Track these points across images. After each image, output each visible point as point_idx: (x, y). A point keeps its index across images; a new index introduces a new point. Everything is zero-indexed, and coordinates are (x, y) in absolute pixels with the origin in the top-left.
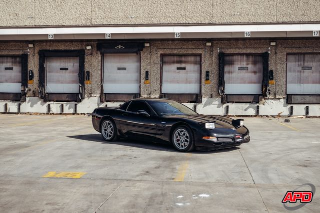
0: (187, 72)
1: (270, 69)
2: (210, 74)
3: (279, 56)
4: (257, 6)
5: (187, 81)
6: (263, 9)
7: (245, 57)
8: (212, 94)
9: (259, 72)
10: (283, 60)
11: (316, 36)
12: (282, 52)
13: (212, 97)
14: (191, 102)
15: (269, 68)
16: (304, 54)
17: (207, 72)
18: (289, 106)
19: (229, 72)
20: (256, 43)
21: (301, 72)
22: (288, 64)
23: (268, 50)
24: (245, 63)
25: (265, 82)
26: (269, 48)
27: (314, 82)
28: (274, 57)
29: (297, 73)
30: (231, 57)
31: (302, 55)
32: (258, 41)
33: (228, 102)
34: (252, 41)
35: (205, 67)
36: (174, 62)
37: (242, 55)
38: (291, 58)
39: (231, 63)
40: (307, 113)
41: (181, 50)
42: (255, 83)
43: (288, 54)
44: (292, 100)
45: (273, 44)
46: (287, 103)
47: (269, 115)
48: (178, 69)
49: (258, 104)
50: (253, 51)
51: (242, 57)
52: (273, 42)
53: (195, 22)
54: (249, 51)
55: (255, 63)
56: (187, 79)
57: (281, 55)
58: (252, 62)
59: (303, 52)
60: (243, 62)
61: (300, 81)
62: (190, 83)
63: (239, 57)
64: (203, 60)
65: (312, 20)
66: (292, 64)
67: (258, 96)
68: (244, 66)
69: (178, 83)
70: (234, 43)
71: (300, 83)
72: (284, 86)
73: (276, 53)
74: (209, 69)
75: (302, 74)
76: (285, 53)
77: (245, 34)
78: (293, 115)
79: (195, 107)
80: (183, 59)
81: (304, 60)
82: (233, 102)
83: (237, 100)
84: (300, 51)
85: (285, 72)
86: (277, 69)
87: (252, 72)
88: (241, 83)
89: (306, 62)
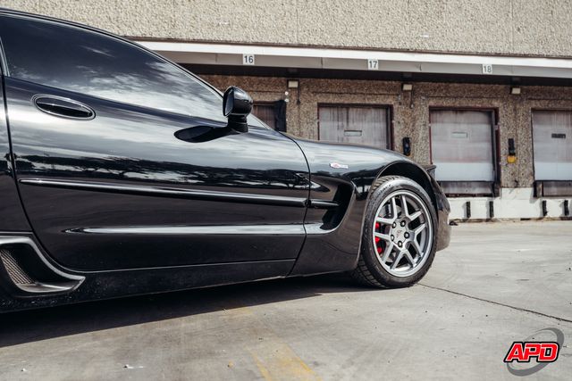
3: (305, 107)
4: (261, 12)
6: (272, 17)
10: (311, 116)
11: (373, 69)
12: (309, 102)
16: (348, 106)
20: (260, 82)
21: (343, 139)
22: (321, 125)
23: (285, 97)
26: (287, 93)
28: (295, 110)
31: (344, 111)
32: (266, 79)
38: (325, 113)
45: (293, 84)
50: (256, 97)
52: (294, 80)
57: (309, 105)
59: (346, 102)
65: (361, 45)
66: (328, 125)
70: (220, 81)
73: (299, 102)
76: (316, 103)
77: (244, 59)
81: (348, 118)
84: (341, 101)
86: (301, 134)
89: (351, 121)
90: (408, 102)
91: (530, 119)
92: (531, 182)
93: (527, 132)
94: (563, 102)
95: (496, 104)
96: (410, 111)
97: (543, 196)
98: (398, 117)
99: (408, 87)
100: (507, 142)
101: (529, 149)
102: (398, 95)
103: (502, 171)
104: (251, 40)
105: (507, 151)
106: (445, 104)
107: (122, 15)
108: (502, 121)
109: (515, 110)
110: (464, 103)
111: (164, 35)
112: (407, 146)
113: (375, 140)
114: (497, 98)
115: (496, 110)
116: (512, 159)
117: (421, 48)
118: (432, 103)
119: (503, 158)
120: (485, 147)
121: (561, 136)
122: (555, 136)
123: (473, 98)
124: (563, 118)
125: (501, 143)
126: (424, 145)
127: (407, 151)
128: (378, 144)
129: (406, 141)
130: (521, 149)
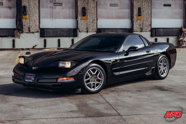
9: (14, 8)
15: (22, 4)
18: (43, 39)
21: (52, 8)
25: (19, 17)
27: (65, 18)
29: (49, 9)
40: (59, 45)
42: (10, 18)
44: (45, 34)
46: (41, 36)
47: (24, 48)
49: (14, 38)
61: (52, 16)
66: (45, 1)
67: (13, 30)
71: (52, 18)
72: (38, 21)
75: (54, 10)
78: (47, 47)
85: (38, 7)
86: (30, 5)
87: (7, 7)
92: (150, 29)
93: (148, 4)
97: (155, 36)
100: (137, 9)
101: (149, 12)
103: (134, 24)
105: (137, 13)
112: (84, 11)
113: (69, 8)
116: (140, 18)
119: (135, 17)
120: (127, 11)
121: (169, 5)
122: (165, 5)
125: (135, 10)
126: (93, 11)
127: (84, 14)
128: (71, 10)
129: (84, 9)
130: (145, 13)
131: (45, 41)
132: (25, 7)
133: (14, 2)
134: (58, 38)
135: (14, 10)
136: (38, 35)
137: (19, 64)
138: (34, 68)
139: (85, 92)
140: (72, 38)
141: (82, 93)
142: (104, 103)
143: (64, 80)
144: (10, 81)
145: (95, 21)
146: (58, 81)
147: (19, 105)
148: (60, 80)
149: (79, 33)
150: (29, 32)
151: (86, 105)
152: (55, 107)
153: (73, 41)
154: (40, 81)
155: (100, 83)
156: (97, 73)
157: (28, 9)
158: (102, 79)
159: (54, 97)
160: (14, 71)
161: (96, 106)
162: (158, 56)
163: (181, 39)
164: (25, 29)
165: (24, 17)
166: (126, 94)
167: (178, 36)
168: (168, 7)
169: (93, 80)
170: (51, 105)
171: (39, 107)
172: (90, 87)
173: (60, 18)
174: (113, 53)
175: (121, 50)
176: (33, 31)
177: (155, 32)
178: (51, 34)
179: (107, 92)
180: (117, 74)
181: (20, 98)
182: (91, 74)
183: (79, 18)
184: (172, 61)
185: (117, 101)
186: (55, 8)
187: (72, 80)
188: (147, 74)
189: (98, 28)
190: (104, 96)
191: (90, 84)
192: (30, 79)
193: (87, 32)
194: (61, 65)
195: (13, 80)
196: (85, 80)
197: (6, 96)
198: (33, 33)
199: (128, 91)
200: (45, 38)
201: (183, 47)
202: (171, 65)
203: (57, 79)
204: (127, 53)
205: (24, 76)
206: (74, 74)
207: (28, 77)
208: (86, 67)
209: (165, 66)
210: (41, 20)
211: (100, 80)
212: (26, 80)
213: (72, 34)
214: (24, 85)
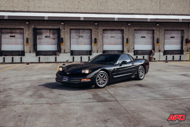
0: (16, 38)
1: (61, 37)
2: (29, 40)
3: (66, 30)
4: (53, 3)
5: (16, 44)
6: (57, 4)
7: (48, 31)
8: (30, 51)
10: (68, 32)
11: (82, 20)
12: (67, 28)
13: (30, 52)
14: (19, 55)
16: (79, 29)
17: (27, 39)
18: (72, 57)
19: (40, 39)
22: (71, 34)
23: (60, 27)
24: (48, 34)
25: (59, 44)
26: (61, 26)
27: (84, 44)
28: (63, 31)
29: (76, 40)
30: (41, 31)
31: (78, 31)
33: (40, 55)
34: (51, 22)
35: (26, 36)
36: (8, 33)
37: (47, 29)
38: (72, 31)
39: (41, 34)
40: (81, 60)
41: (12, 26)
42: (54, 44)
43: (71, 29)
44: (74, 53)
45: (63, 24)
46: (71, 55)
47: (62, 62)
48: (11, 36)
49: (56, 56)
50: (52, 27)
51: (47, 30)
52: (62, 22)
53: (19, 10)
54: (50, 27)
55: (54, 34)
56: (16, 42)
57: (67, 30)
58: (52, 33)
60: (48, 33)
61: (78, 44)
62: (18, 44)
63: (45, 30)
64: (24, 32)
65: (82, 12)
66: (74, 35)
67: (56, 51)
68: (48, 35)
69: (11, 45)
70: (42, 23)
72: (69, 46)
73: (64, 29)
74: (29, 37)
75: (78, 40)
76: (69, 29)
77: (45, 18)
78: (74, 61)
79: (21, 58)
80: (13, 31)
81: (79, 33)
82: (42, 55)
83: (44, 54)
84: (77, 28)
85: (69, 38)
86: (65, 37)
87: (52, 39)
88: (46, 45)
89: (80, 33)
90: (97, 28)
91: (133, 32)
92: (133, 51)
93: (133, 36)
94: (144, 27)
95: (123, 28)
96: (97, 31)
97: (136, 55)
98: (93, 32)
99: (96, 24)
100: (126, 39)
101: (133, 41)
102: (93, 26)
103: (124, 48)
104: (50, 11)
105: (126, 42)
106: (107, 28)
107: (14, 5)
108: (125, 33)
109: (129, 30)
110: (113, 28)
111: (26, 10)
114: (123, 26)
115: (123, 30)
116: (127, 44)
117: (101, 12)
118: (104, 28)
119: (125, 44)
120: (120, 40)
121: (145, 37)
122: (142, 37)
123: (116, 27)
124: (145, 32)
125: (124, 39)
126: (101, 40)
127: (96, 42)
128: (88, 40)
129: (95, 39)
130: (130, 41)
131: (73, 57)
132: (62, 38)
133: (56, 35)
134: (80, 56)
135: (56, 40)
136: (69, 54)
137: (60, 71)
138: (68, 73)
139: (97, 87)
140: (89, 56)
141: (95, 88)
142: (108, 94)
143: (85, 80)
144: (54, 81)
145: (102, 46)
146: (81, 81)
147: (60, 94)
148: (83, 80)
149: (93, 53)
150: (65, 52)
151: (97, 95)
152: (80, 96)
153: (89, 57)
154: (71, 81)
155: (105, 82)
156: (104, 76)
157: (64, 40)
158: (107, 80)
159: (79, 90)
160: (57, 75)
161: (103, 95)
162: (138, 66)
163: (151, 56)
164: (62, 51)
165: (62, 44)
166: (120, 88)
167: (149, 55)
168: (144, 38)
169: (101, 80)
170: (77, 95)
171: (71, 96)
172: (100, 85)
173: (82, 44)
174: (113, 65)
175: (117, 63)
176: (67, 52)
177: (136, 53)
178: (77, 54)
179: (109, 87)
180: (115, 77)
181: (60, 90)
182: (100, 77)
183: (93, 44)
184: (147, 69)
185: (115, 93)
186: (79, 39)
187: (89, 80)
188: (133, 77)
189: (104, 50)
190: (108, 89)
191: (100, 83)
192: (66, 80)
193: (97, 52)
194: (83, 72)
195: (56, 80)
196: (97, 80)
197: (52, 89)
198: (67, 53)
199: (122, 87)
200: (73, 56)
201: (152, 61)
202: (146, 71)
203: (81, 80)
204: (121, 65)
205: (62, 78)
206: (90, 77)
207: (64, 78)
208: (97, 73)
209: (142, 72)
210: (71, 45)
211: (105, 80)
212: (63, 80)
213: (89, 53)
214: (62, 83)
